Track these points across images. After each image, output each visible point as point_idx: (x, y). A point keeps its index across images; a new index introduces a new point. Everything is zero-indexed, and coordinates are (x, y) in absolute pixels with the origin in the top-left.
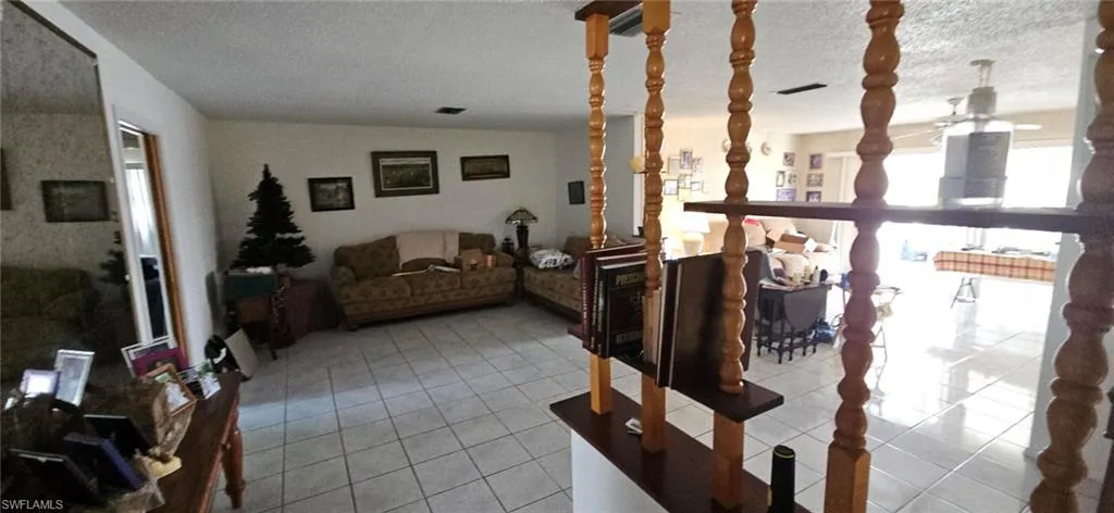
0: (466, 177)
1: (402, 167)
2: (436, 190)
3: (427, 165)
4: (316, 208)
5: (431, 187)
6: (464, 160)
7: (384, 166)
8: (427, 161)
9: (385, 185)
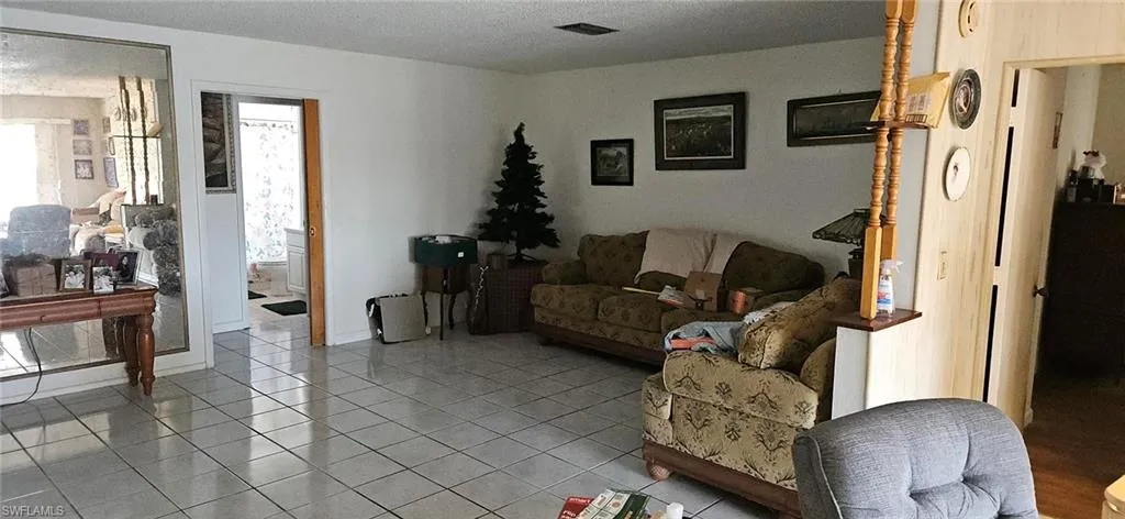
0: (795, 138)
1: (691, 122)
2: (739, 163)
3: (728, 118)
4: (596, 181)
5: (732, 157)
6: (794, 106)
7: (668, 122)
8: (727, 111)
9: (669, 149)
